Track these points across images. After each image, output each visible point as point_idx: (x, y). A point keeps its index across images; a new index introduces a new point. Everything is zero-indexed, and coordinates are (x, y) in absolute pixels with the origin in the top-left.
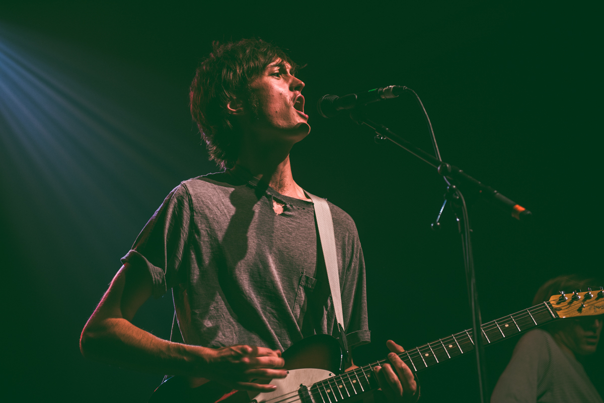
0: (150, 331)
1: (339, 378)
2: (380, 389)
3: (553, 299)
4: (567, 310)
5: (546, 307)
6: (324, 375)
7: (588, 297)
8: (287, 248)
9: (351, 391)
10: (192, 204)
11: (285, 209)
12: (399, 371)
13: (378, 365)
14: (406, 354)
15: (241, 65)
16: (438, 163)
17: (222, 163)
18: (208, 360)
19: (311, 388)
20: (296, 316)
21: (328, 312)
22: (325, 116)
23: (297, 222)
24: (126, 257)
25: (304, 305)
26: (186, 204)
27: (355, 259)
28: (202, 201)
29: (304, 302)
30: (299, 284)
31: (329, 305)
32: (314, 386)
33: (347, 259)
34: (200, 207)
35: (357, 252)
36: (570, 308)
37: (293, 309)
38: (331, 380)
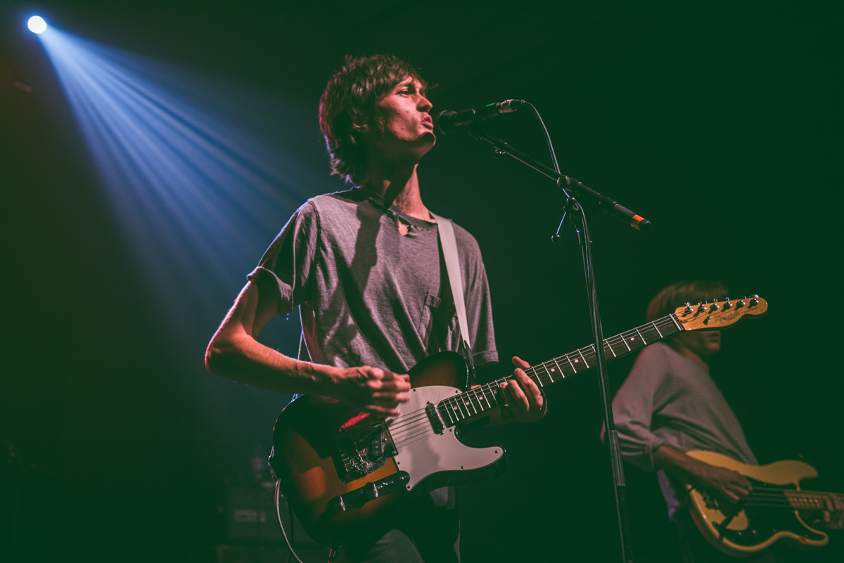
0: (276, 349)
1: (466, 394)
2: (507, 405)
3: (679, 311)
4: (692, 323)
5: (672, 320)
6: (450, 392)
7: (713, 308)
8: (411, 269)
9: (478, 408)
10: (320, 221)
11: (409, 229)
12: (526, 387)
13: (504, 381)
14: (532, 370)
15: (371, 81)
16: (556, 176)
17: (348, 178)
18: (335, 380)
19: (438, 406)
20: (421, 336)
21: (453, 332)
22: (443, 133)
23: (421, 243)
24: (254, 274)
25: (429, 325)
26: (314, 221)
27: (477, 280)
28: (330, 219)
29: (430, 322)
30: (425, 304)
31: (454, 324)
32: (441, 403)
33: (471, 280)
34: (327, 225)
35: (480, 273)
36: (696, 321)
37: (419, 329)
38: (458, 397)
